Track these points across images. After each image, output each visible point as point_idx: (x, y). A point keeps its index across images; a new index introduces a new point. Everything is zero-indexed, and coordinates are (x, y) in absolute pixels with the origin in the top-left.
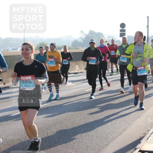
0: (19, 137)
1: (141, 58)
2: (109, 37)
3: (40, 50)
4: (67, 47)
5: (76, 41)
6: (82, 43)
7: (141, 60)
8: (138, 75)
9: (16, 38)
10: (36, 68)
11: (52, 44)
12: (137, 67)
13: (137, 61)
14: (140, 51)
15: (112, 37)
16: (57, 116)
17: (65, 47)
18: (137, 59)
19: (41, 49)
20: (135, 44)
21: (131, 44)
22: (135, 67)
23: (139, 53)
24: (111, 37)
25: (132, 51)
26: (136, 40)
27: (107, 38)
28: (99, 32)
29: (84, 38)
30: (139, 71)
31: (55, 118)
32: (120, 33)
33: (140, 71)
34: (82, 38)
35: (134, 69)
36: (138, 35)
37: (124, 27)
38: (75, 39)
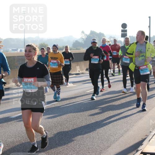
0: (20, 139)
1: (143, 57)
2: (111, 37)
3: (41, 51)
4: (68, 47)
5: (76, 41)
6: (83, 43)
7: (143, 59)
8: (141, 74)
9: (16, 39)
10: (38, 70)
11: (54, 46)
12: (139, 67)
13: (139, 60)
14: (142, 51)
15: (114, 37)
16: (58, 118)
17: (67, 47)
18: (139, 59)
19: (43, 50)
20: (137, 43)
21: (133, 43)
22: (137, 66)
23: (141, 52)
24: (112, 38)
25: (134, 50)
26: (138, 39)
27: (108, 38)
28: (100, 33)
29: (85, 39)
30: (141, 70)
31: (55, 119)
32: (122, 34)
33: (143, 70)
34: (83, 38)
35: (137, 68)
36: (140, 34)
37: (126, 27)
38: (76, 40)
